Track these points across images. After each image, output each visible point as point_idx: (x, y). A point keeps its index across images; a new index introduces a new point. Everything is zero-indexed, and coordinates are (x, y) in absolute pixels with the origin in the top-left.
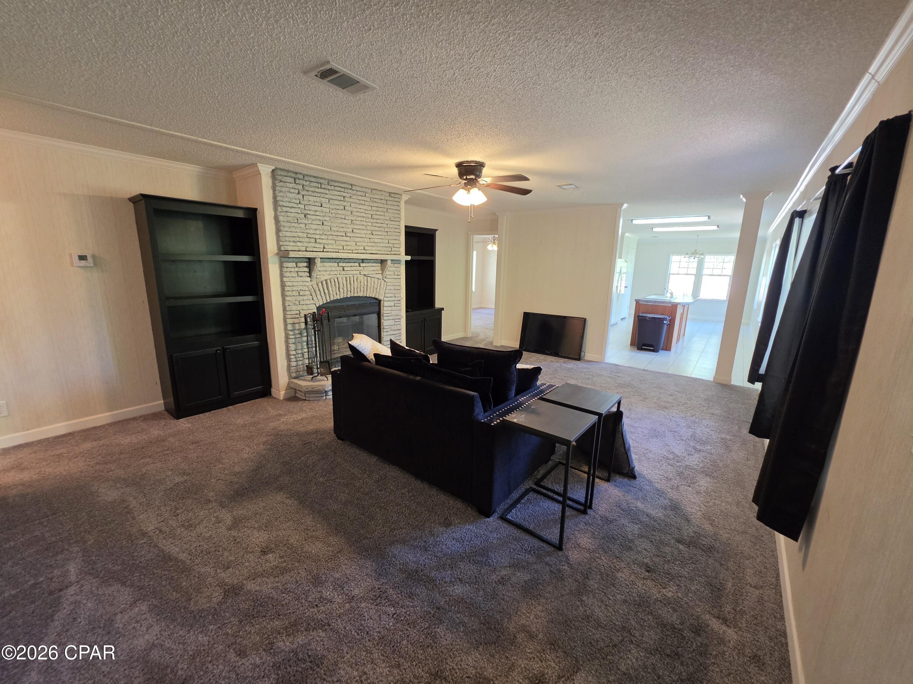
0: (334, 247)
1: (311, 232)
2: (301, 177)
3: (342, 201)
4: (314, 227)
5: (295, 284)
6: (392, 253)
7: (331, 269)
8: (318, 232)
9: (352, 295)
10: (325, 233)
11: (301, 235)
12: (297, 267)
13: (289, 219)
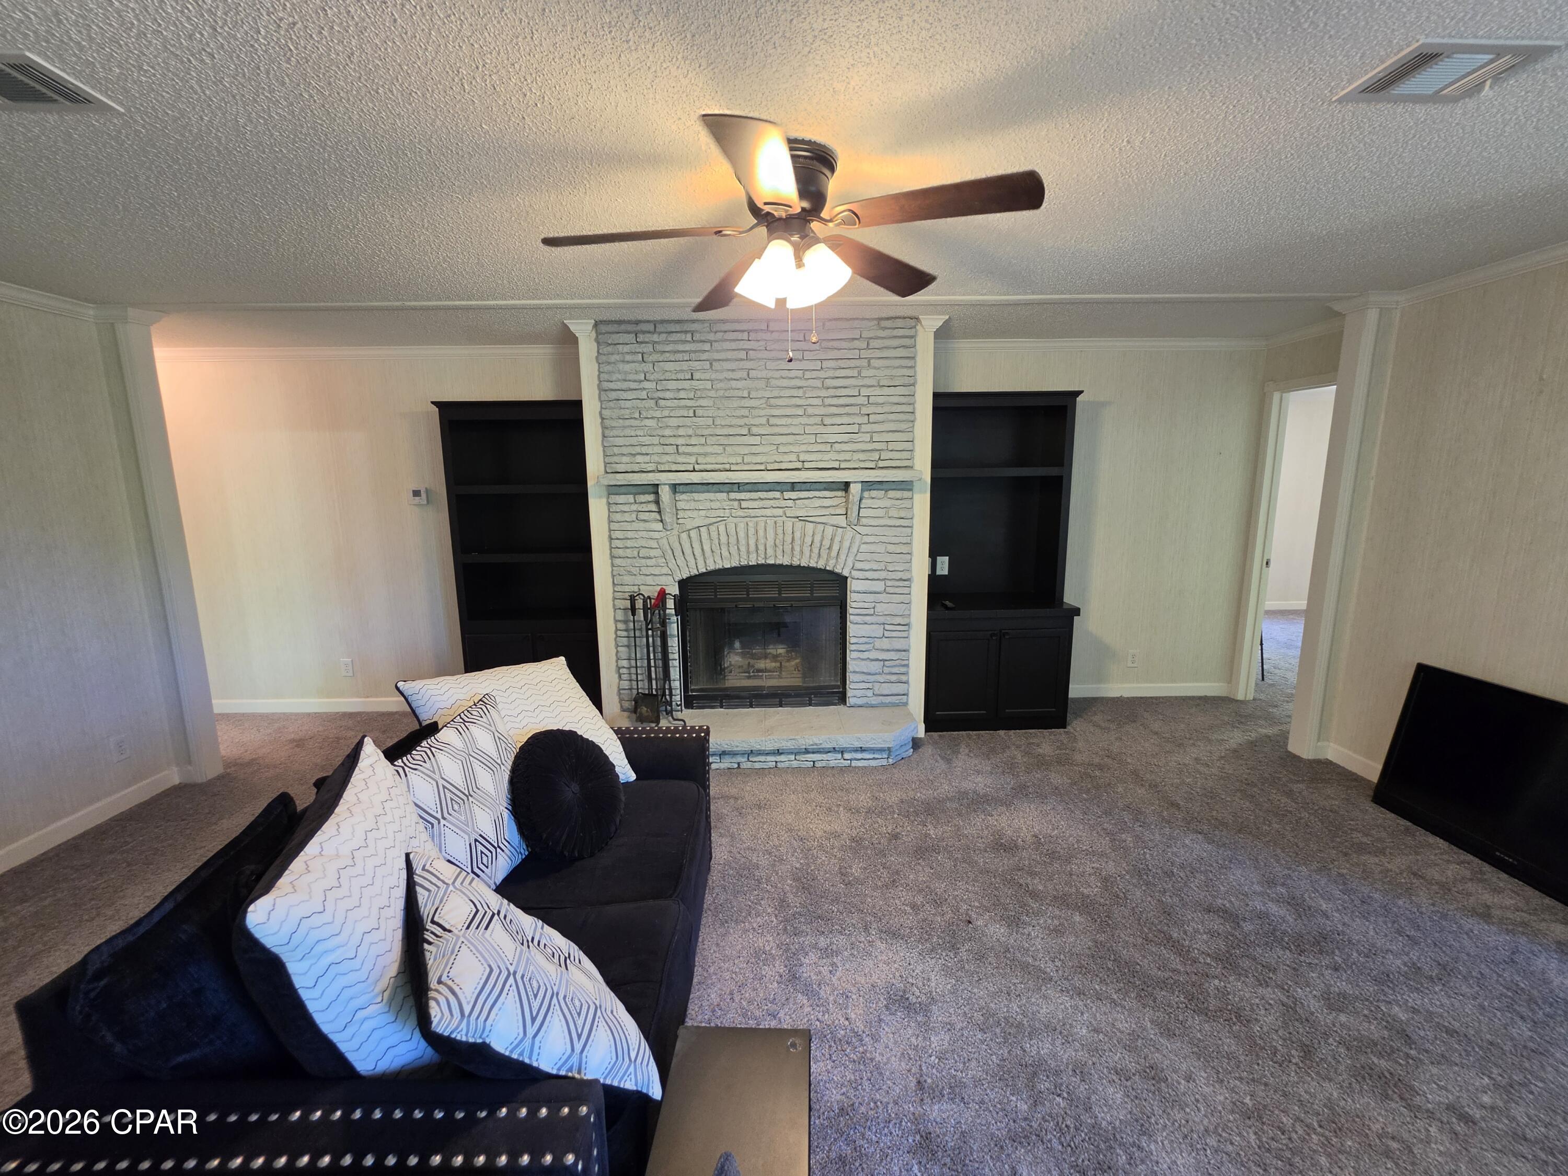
0: (720, 459)
1: (667, 432)
2: (650, 327)
3: (742, 360)
4: (674, 422)
5: (630, 535)
6: (881, 464)
7: (708, 505)
8: (681, 432)
9: (761, 561)
10: (699, 432)
11: (647, 440)
12: (635, 502)
13: (623, 412)
